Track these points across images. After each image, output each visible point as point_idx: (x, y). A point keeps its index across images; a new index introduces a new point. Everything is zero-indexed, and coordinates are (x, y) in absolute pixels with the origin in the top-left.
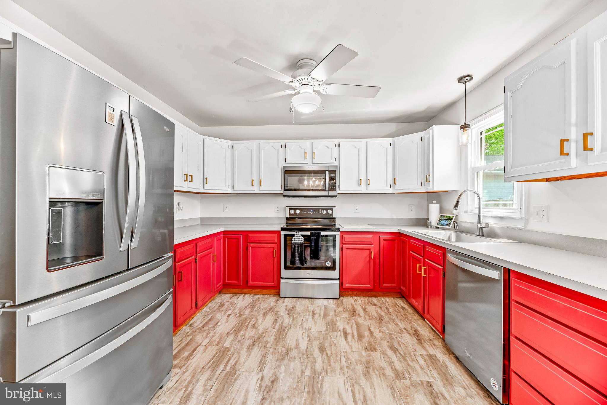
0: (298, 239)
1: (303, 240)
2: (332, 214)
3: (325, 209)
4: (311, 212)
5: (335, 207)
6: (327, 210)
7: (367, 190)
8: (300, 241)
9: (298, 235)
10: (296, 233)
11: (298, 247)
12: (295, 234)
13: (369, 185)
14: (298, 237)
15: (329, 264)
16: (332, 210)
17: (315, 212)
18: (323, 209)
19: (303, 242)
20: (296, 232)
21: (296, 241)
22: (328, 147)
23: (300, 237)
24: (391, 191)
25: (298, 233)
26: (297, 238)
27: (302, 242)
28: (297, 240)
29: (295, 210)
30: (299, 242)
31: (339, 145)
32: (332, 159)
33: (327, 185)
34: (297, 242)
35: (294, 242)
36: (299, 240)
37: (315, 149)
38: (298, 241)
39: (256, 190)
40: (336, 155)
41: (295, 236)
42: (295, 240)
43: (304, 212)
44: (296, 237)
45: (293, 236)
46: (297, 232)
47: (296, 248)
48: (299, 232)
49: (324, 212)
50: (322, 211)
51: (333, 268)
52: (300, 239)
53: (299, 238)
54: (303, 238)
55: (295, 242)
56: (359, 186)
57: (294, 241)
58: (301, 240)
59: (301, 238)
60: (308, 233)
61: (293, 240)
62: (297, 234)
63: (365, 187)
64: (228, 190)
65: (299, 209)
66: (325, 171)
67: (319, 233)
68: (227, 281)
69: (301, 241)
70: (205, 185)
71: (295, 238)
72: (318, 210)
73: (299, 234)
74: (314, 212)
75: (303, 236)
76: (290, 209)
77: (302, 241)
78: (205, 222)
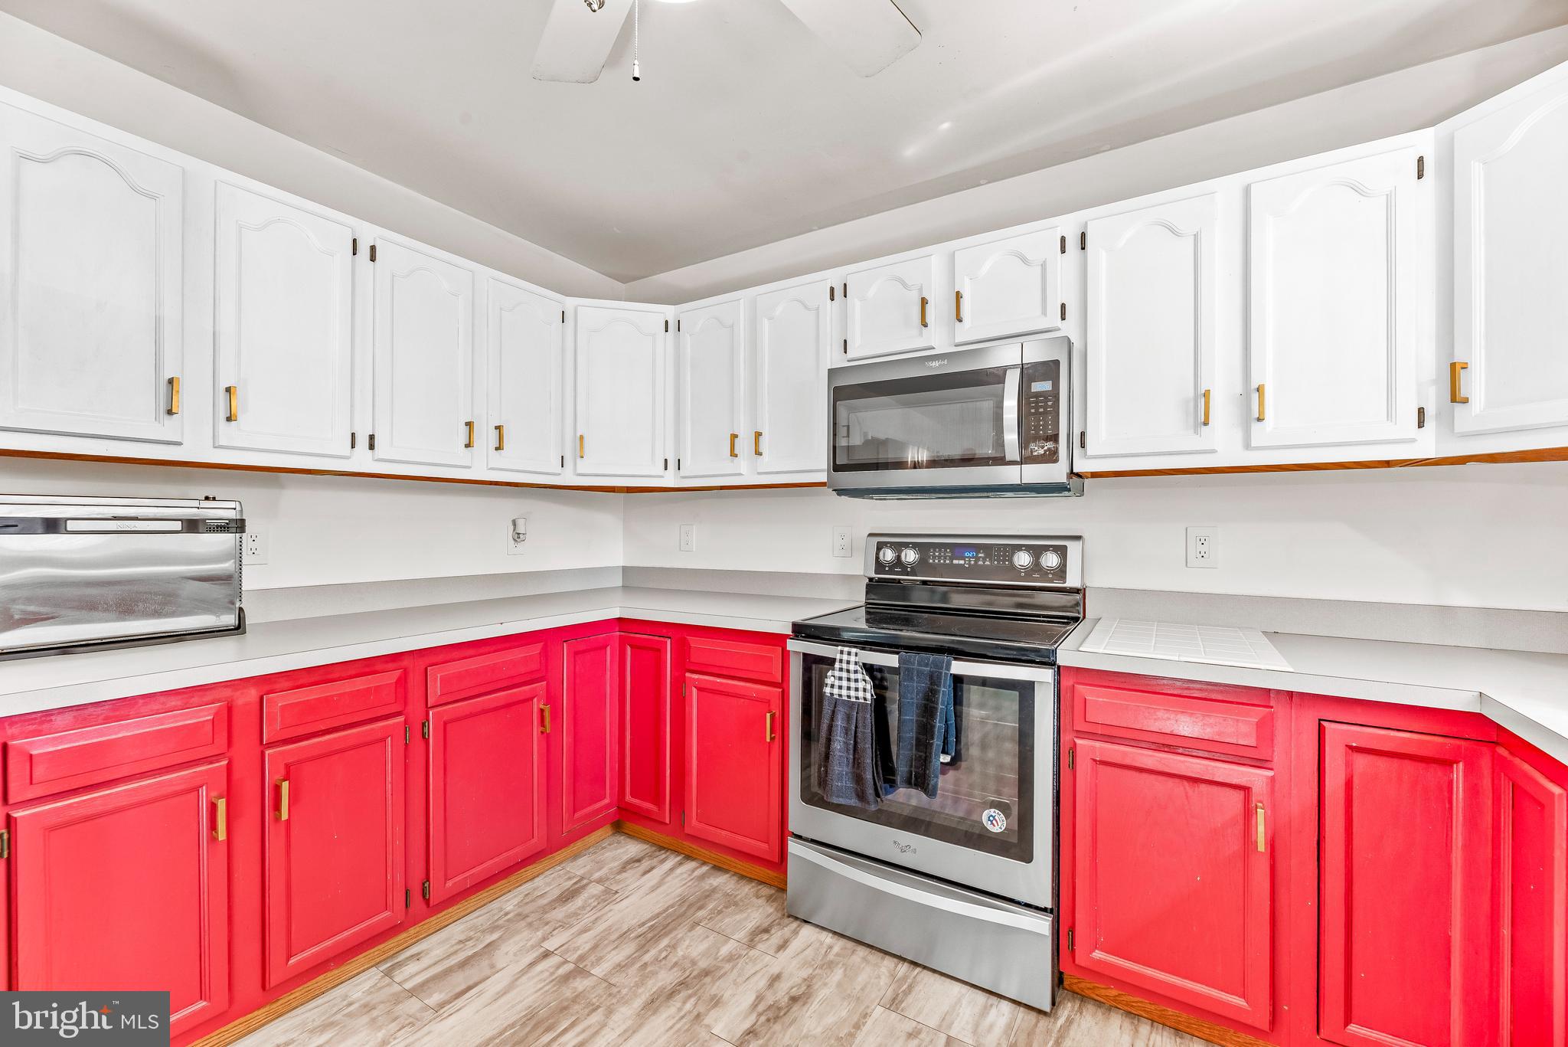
0: (849, 680)
1: (868, 687)
2: (1061, 572)
3: (1028, 548)
4: (963, 558)
5: (1078, 538)
6: (1037, 552)
7: (1247, 446)
8: (857, 689)
9: (848, 662)
10: (842, 652)
11: (848, 718)
12: (838, 657)
13: (1259, 420)
14: (848, 671)
15: (996, 823)
16: (1062, 551)
17: (984, 559)
18: (1019, 548)
19: (868, 696)
20: (840, 648)
21: (840, 687)
22: (1025, 260)
23: (856, 672)
24: (1427, 444)
25: (849, 654)
26: (844, 675)
27: (865, 699)
28: (845, 683)
29: (898, 547)
30: (853, 693)
31: (1083, 235)
32: (1044, 313)
33: (1011, 437)
34: (844, 692)
35: (832, 694)
36: (853, 685)
37: (967, 279)
38: (849, 688)
39: (746, 471)
40: (1064, 290)
41: (837, 665)
42: (837, 683)
43: (934, 557)
44: (841, 670)
45: (830, 662)
46: (846, 649)
47: (839, 722)
48: (854, 650)
49: (1023, 559)
50: (1013, 554)
51: (1018, 846)
52: (856, 681)
53: (852, 676)
54: (867, 678)
55: (836, 691)
56: (1196, 432)
57: (832, 686)
58: (863, 691)
59: (859, 676)
60: (891, 660)
61: (829, 681)
62: (845, 657)
63: (1238, 435)
64: (662, 477)
65: (915, 546)
66: (1004, 370)
67: (938, 665)
68: (628, 798)
69: (861, 694)
70: (579, 460)
71: (837, 673)
72: (1000, 551)
73: (853, 659)
74: (977, 559)
75: (869, 669)
76: (880, 547)
77: (865, 690)
78: (634, 579)
